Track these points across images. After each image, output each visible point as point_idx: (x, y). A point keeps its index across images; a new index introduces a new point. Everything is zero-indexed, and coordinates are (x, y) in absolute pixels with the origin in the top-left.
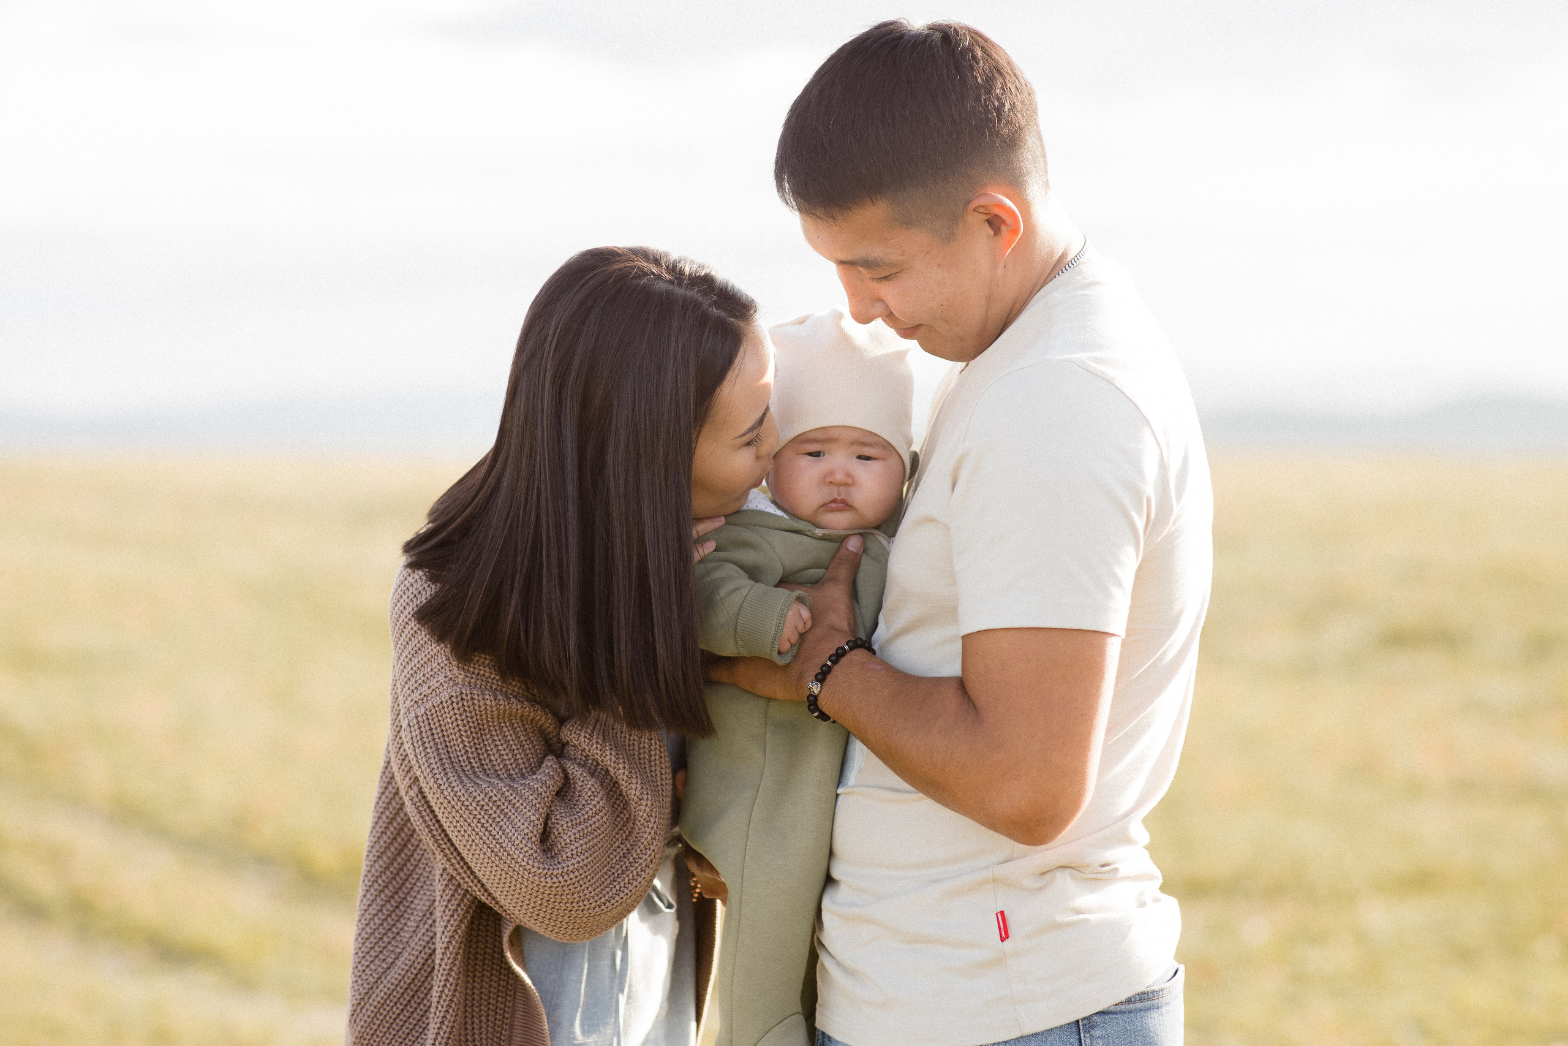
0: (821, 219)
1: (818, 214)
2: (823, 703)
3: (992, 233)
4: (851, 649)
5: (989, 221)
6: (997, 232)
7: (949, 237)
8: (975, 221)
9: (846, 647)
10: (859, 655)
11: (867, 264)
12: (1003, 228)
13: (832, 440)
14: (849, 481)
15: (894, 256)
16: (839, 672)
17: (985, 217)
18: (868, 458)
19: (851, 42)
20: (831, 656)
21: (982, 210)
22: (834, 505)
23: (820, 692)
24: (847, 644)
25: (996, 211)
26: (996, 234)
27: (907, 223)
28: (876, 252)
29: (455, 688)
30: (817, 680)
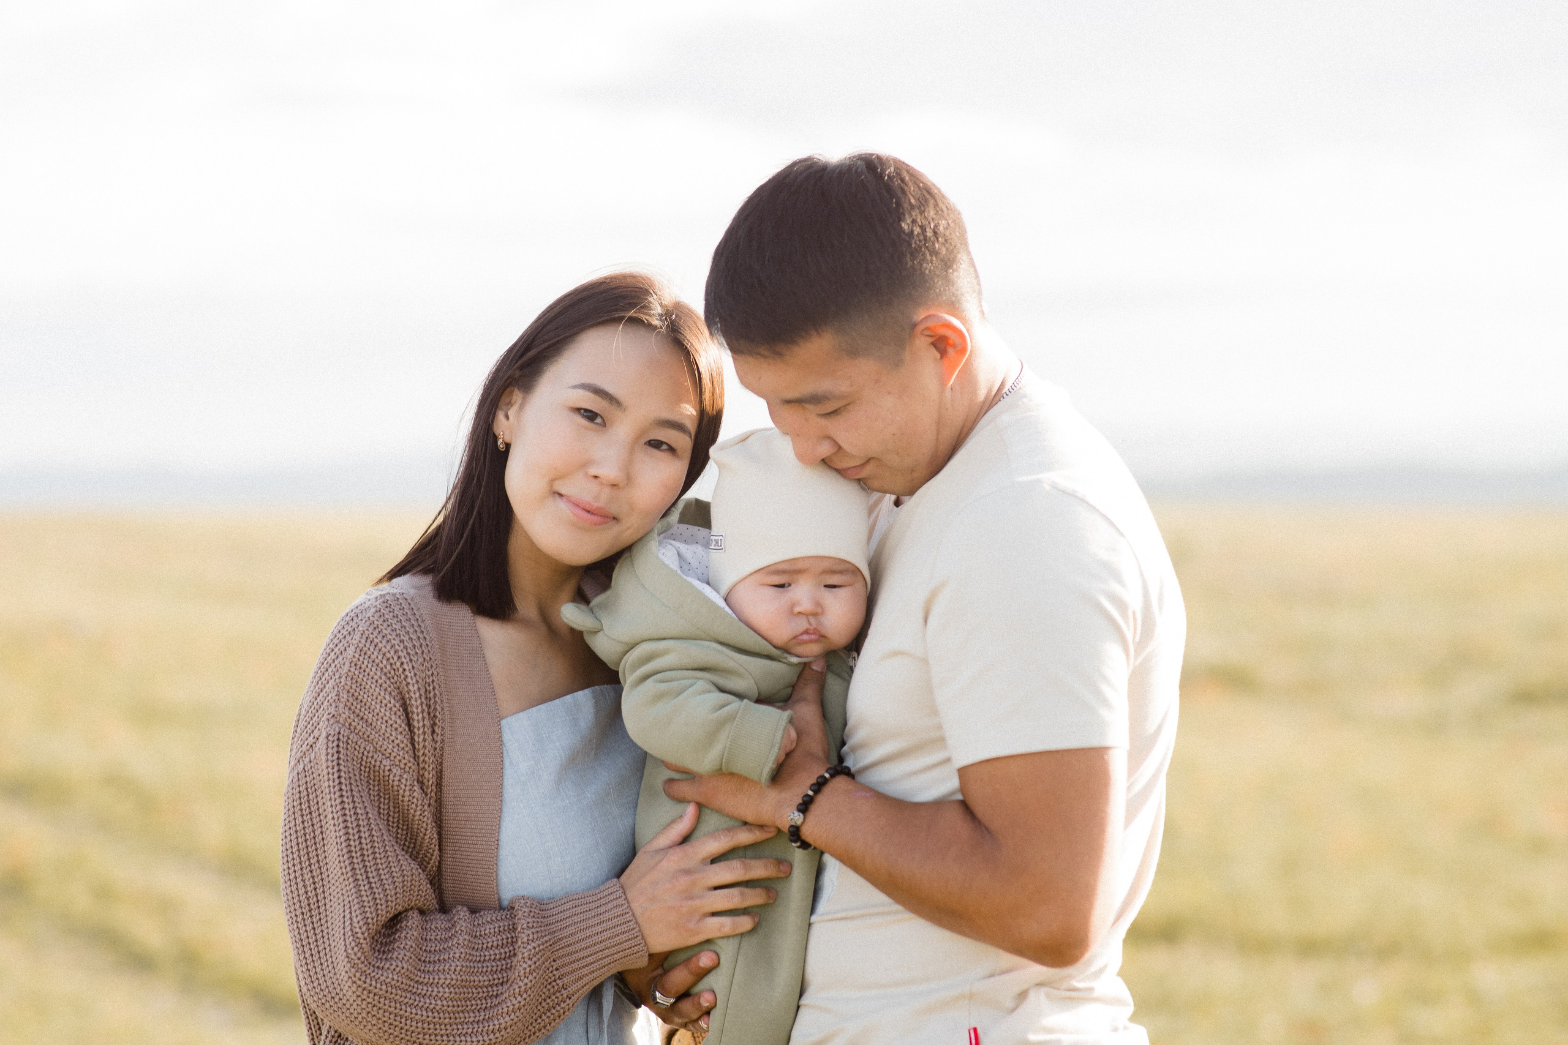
0: (765, 357)
1: (763, 352)
2: (807, 833)
3: (938, 356)
4: (832, 776)
5: (933, 344)
6: (943, 353)
7: (898, 363)
8: (921, 343)
9: (827, 775)
10: (840, 782)
11: (815, 399)
12: (950, 351)
13: (800, 571)
14: (819, 610)
15: (843, 387)
16: (823, 802)
17: (931, 340)
18: (834, 587)
19: (770, 181)
20: (812, 785)
21: (928, 333)
22: (805, 637)
23: (803, 823)
24: (827, 771)
25: (943, 331)
26: (942, 357)
27: (853, 353)
28: (825, 385)
29: (335, 725)
30: (799, 810)
